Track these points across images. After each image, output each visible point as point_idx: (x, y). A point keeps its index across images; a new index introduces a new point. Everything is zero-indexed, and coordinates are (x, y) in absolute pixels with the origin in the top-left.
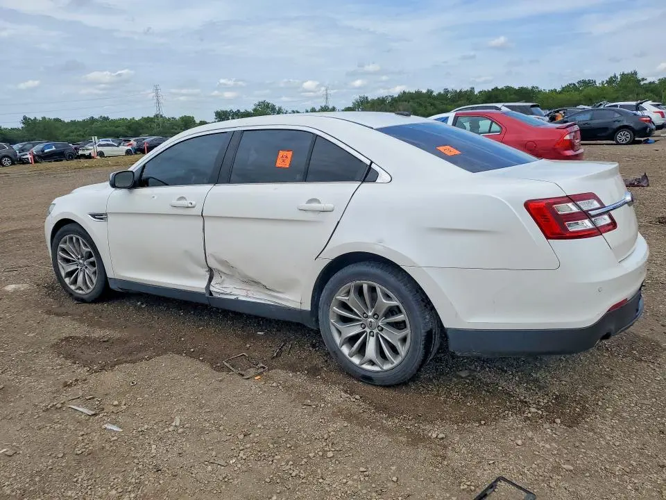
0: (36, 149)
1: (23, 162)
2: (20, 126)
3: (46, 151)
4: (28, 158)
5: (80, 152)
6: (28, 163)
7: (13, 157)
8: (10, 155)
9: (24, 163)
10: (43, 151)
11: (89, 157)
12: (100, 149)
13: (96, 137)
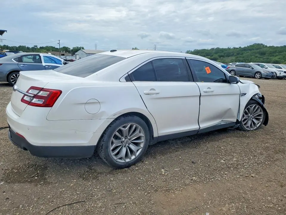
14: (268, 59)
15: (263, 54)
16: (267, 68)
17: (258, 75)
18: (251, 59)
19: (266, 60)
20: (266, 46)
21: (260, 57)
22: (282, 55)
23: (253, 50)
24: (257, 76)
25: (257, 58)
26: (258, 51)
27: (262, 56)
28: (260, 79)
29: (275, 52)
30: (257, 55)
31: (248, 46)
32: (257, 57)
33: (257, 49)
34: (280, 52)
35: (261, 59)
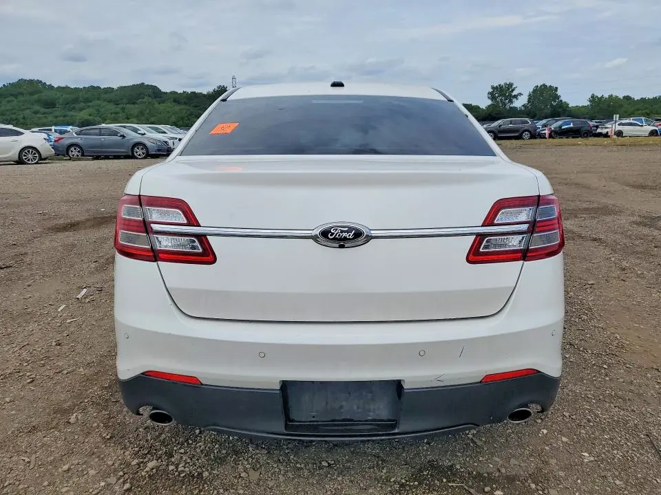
0: (555, 125)
1: (542, 136)
2: (587, 103)
3: (563, 127)
4: (545, 133)
5: (599, 131)
6: (545, 138)
7: (532, 132)
8: (530, 129)
9: (541, 138)
10: (560, 127)
11: (606, 135)
12: (619, 128)
13: (618, 116)
14: (65, 116)
15: (50, 104)
16: (145, 134)
17: (139, 152)
18: (24, 118)
19: (61, 118)
20: (51, 87)
21: (46, 113)
22: (92, 106)
23: (23, 95)
24: (137, 152)
25: (38, 115)
26: (36, 97)
27: (50, 110)
28: (145, 158)
29: (76, 101)
30: (37, 107)
31: (4, 85)
32: (36, 113)
33: (32, 94)
34: (87, 100)
35: (50, 118)
